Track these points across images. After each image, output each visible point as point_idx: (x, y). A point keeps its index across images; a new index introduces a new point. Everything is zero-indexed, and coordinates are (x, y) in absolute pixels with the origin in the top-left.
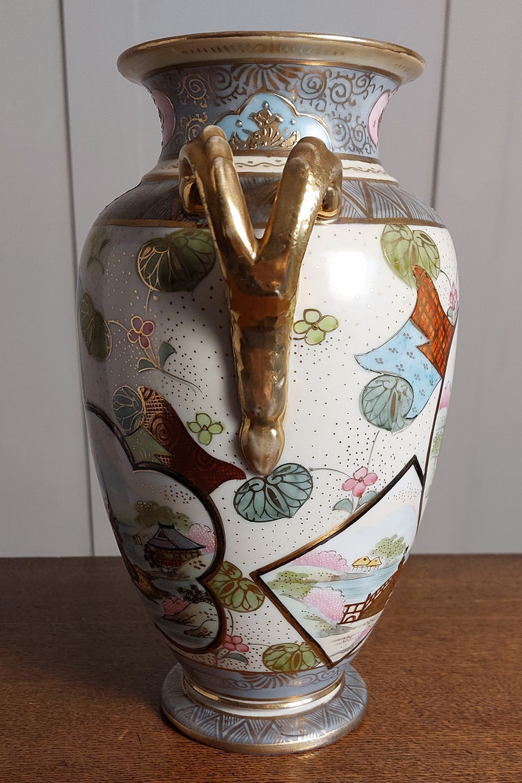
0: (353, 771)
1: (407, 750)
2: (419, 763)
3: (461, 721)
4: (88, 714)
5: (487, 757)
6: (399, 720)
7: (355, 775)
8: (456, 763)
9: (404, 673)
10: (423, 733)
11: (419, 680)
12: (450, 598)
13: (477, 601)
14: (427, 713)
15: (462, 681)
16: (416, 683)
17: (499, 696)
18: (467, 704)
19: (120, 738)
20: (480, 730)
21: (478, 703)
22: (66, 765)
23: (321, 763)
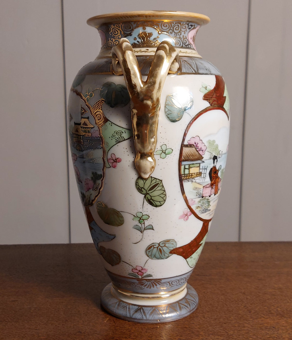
0: (218, 336)
1: (244, 327)
2: (250, 332)
3: (270, 315)
4: (89, 312)
5: (283, 330)
6: (240, 314)
7: (220, 337)
8: (268, 332)
9: (241, 294)
10: (251, 319)
11: (248, 297)
12: (263, 261)
13: (276, 263)
14: (253, 311)
15: (270, 297)
16: (247, 298)
17: (288, 304)
18: (273, 307)
19: (105, 322)
20: (279, 318)
21: (278, 307)
22: (81, 333)
23: (202, 332)
